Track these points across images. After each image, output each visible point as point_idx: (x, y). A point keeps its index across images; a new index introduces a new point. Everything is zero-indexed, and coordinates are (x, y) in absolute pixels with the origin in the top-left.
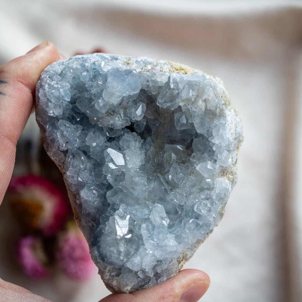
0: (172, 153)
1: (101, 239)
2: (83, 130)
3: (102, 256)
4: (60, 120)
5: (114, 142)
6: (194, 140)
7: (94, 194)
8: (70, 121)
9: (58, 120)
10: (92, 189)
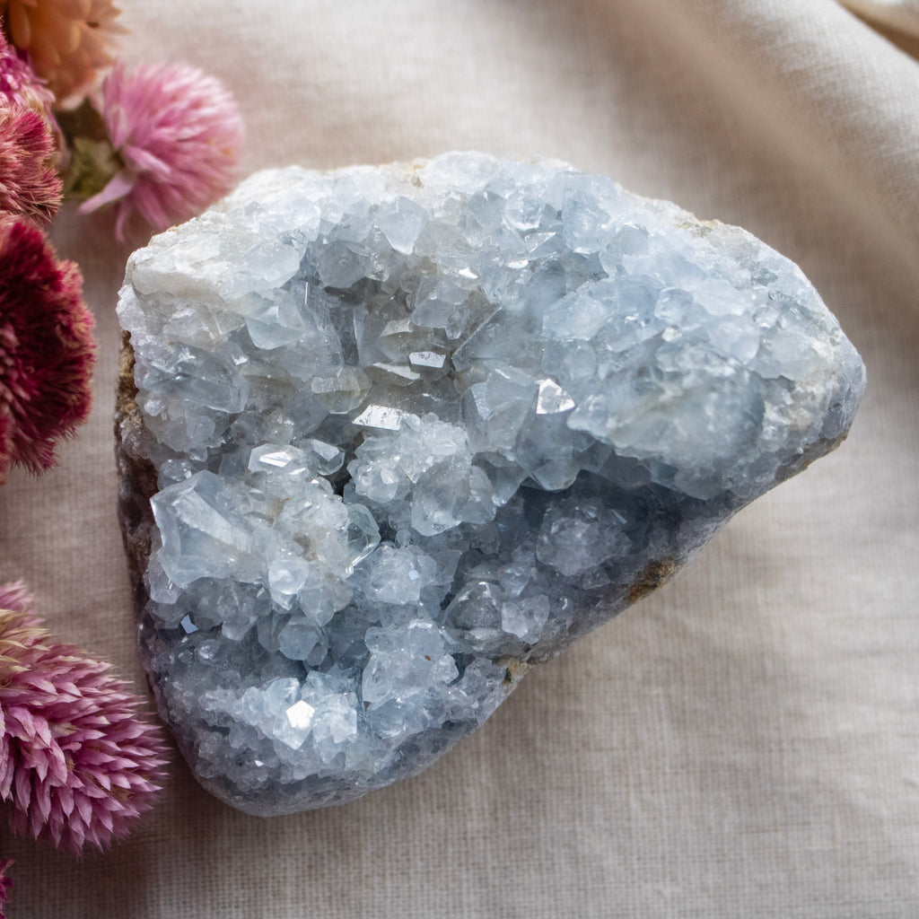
0: (382, 335)
1: (693, 464)
2: (378, 624)
3: (743, 443)
4: (365, 699)
5: (392, 522)
6: (326, 285)
7: (562, 528)
8: (362, 671)
9: (367, 704)
10: (549, 539)
